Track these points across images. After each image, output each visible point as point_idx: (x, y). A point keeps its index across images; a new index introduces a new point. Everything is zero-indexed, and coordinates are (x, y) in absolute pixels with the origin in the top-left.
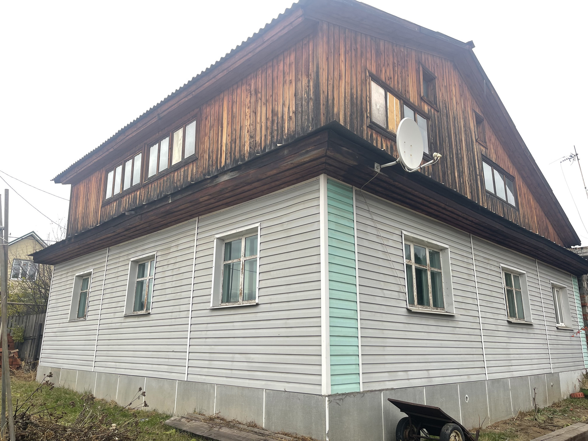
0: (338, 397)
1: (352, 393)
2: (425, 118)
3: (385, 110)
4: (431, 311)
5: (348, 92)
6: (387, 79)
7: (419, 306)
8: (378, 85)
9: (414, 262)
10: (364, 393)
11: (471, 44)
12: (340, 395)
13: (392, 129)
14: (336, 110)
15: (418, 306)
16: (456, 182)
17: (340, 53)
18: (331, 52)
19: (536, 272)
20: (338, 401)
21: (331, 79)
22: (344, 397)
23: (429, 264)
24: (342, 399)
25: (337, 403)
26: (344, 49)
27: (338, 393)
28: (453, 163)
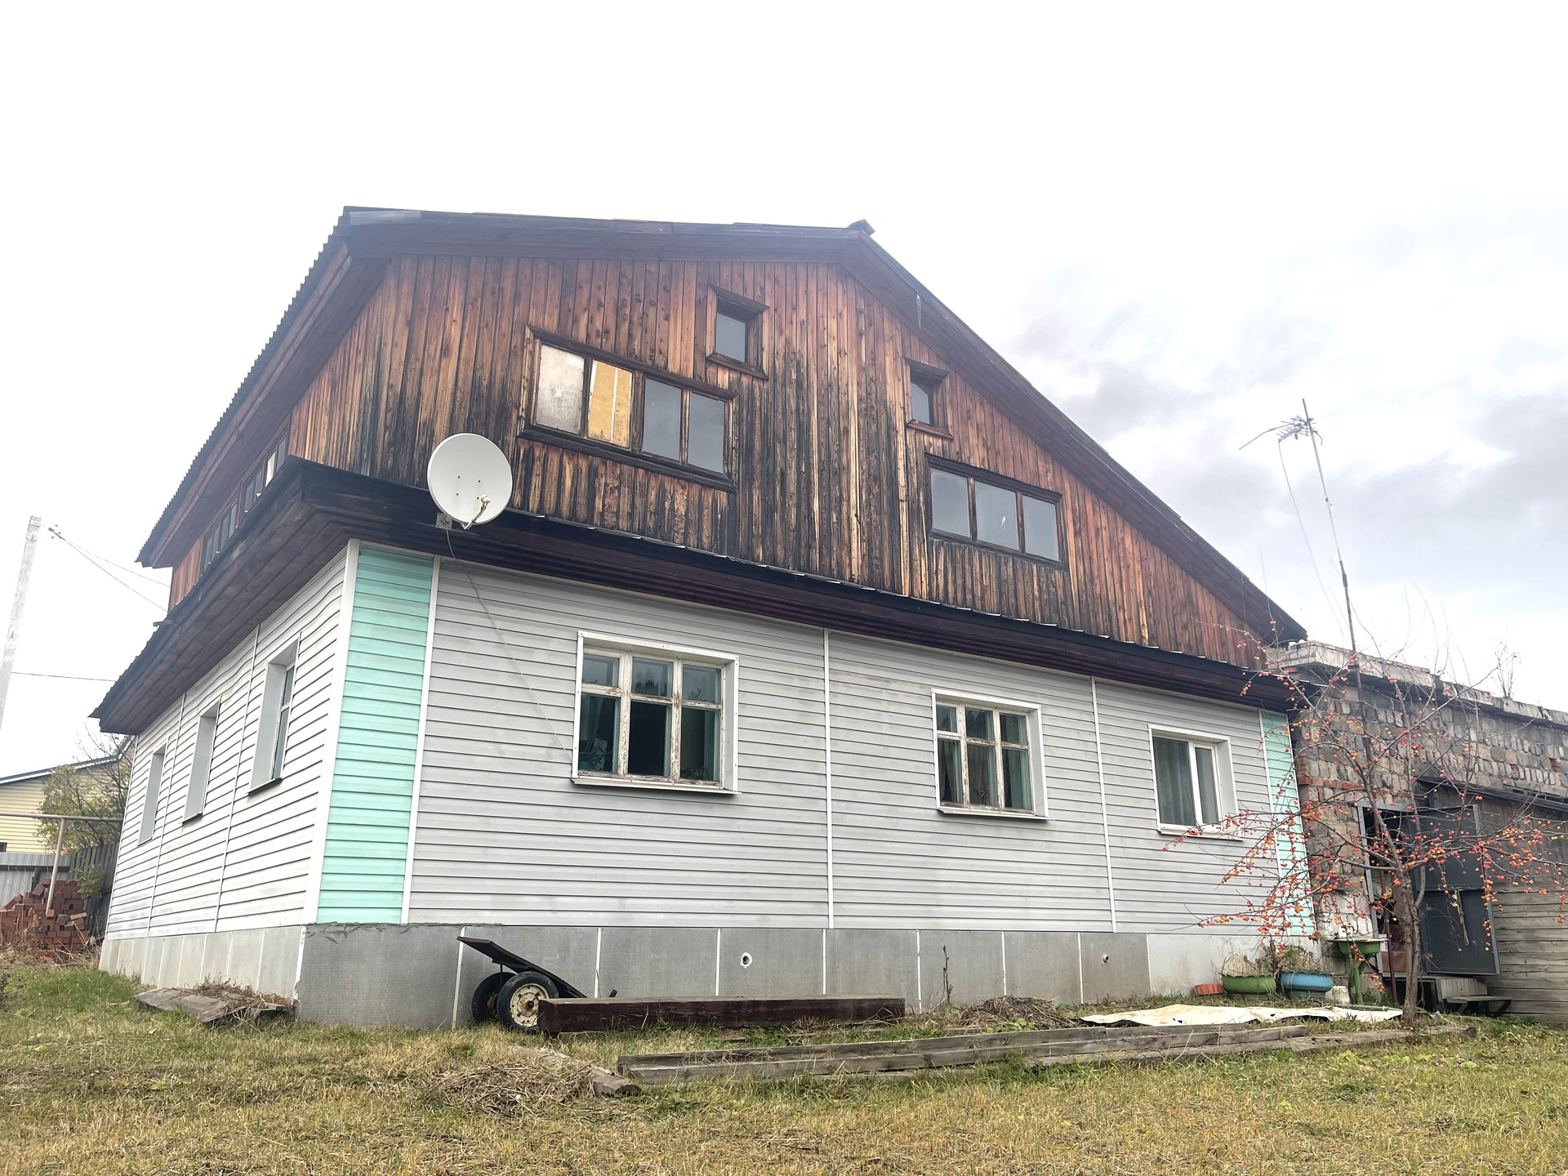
0: (332, 929)
1: (376, 925)
2: (717, 398)
3: (581, 396)
4: (673, 786)
5: (466, 376)
6: (593, 335)
7: (634, 776)
8: (563, 350)
9: (630, 691)
10: (408, 927)
11: (862, 227)
12: (340, 925)
13: (598, 434)
14: (423, 415)
15: (629, 776)
16: (811, 522)
17: (450, 306)
18: (423, 310)
19: (1089, 705)
20: (332, 936)
21: (418, 359)
22: (348, 929)
23: (681, 693)
24: (345, 933)
25: (328, 938)
26: (462, 297)
27: (336, 922)
28: (809, 482)
